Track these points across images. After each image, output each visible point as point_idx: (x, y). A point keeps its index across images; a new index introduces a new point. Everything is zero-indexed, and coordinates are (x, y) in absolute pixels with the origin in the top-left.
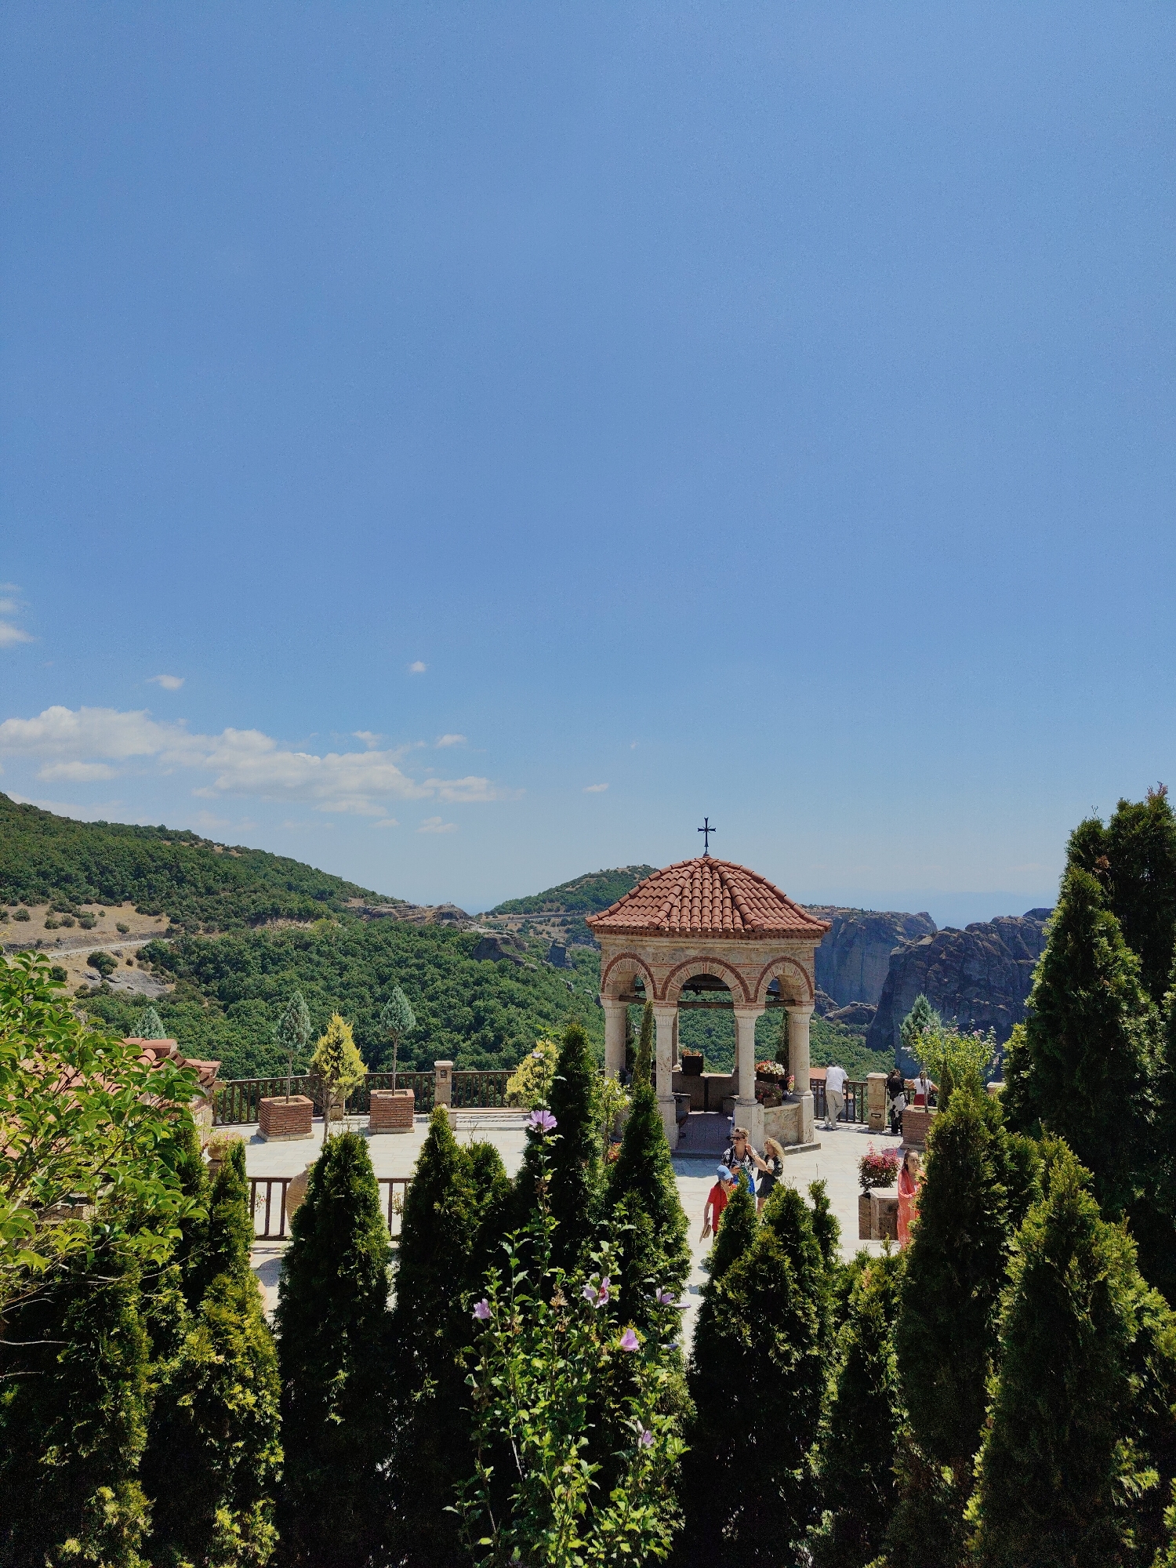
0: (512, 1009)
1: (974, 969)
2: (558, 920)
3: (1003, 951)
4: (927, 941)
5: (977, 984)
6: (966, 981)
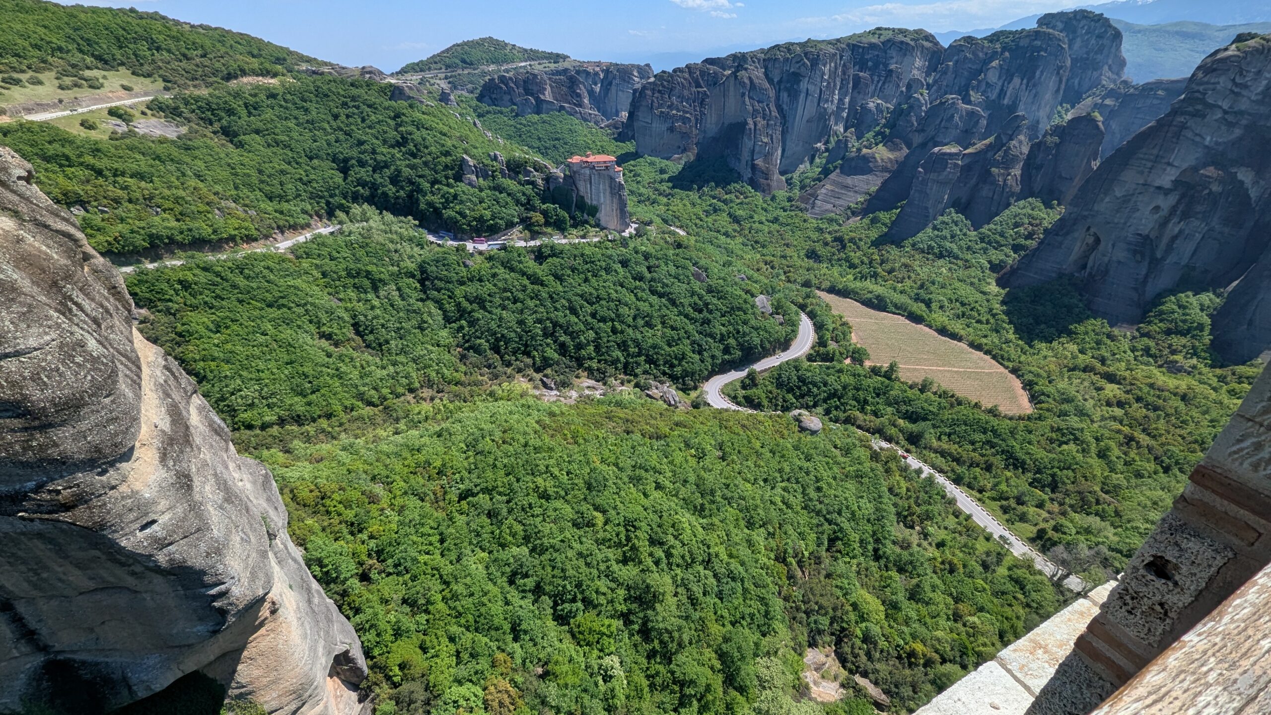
0: (424, 132)
2: (443, 75)
3: (690, 84)
4: (652, 80)
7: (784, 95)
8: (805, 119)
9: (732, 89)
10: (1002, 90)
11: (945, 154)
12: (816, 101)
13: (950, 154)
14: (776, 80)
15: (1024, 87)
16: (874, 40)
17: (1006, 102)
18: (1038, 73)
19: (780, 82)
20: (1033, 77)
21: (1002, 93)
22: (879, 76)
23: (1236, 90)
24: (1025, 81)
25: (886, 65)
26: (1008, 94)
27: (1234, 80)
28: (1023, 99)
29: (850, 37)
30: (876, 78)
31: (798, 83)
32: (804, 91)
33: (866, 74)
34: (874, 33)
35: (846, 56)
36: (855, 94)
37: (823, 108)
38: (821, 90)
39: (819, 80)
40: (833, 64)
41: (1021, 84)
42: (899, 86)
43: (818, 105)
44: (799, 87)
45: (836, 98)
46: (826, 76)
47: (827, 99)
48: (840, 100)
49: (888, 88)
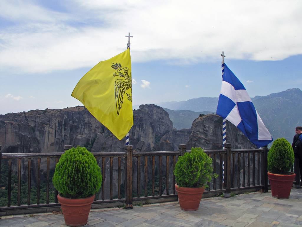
7: (37, 133)
8: (50, 144)
12: (53, 135)
14: (32, 126)
15: (141, 131)
16: (77, 110)
18: (144, 126)
20: (143, 127)
22: (81, 125)
23: (205, 132)
24: (140, 129)
25: (84, 121)
26: (136, 133)
27: (203, 129)
29: (65, 109)
30: (80, 126)
31: (44, 127)
32: (48, 131)
33: (76, 124)
34: (76, 108)
35: (65, 116)
36: (72, 133)
37: (58, 139)
38: (56, 131)
39: (54, 126)
40: (60, 119)
41: (139, 130)
42: (91, 130)
43: (55, 138)
44: (45, 129)
45: (63, 134)
46: (57, 125)
47: (59, 135)
48: (65, 135)
49: (86, 131)
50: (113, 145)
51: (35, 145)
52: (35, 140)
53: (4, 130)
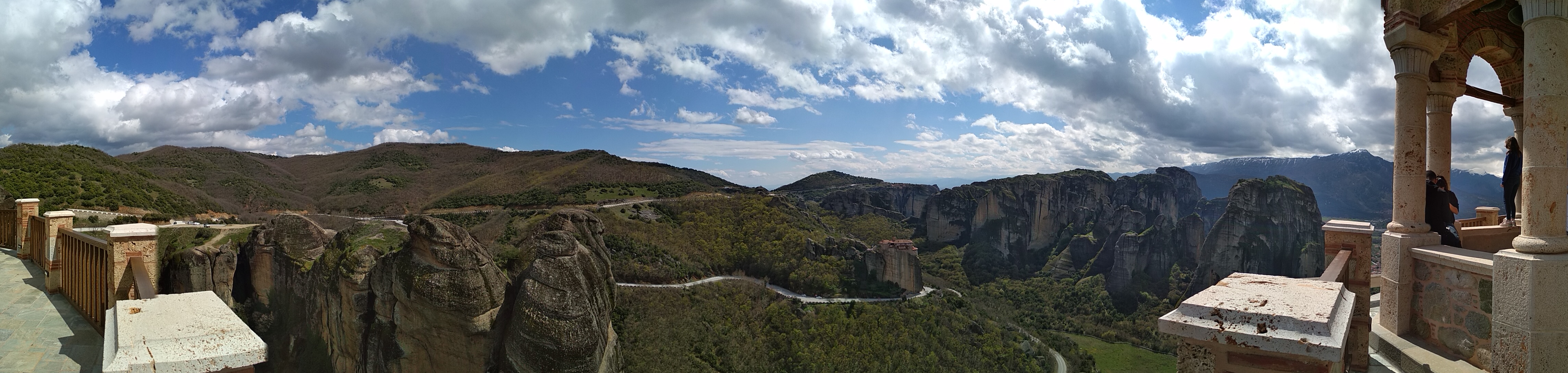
1: (955, 203)
2: (801, 192)
3: (965, 197)
4: (939, 193)
5: (956, 207)
6: (952, 207)
7: (1026, 204)
8: (1042, 218)
9: (992, 200)
10: (1149, 202)
11: (1129, 237)
12: (1047, 207)
13: (1132, 237)
14: (1020, 195)
17: (1152, 209)
19: (1023, 196)
20: (1162, 197)
21: (1150, 205)
22: (1083, 194)
25: (1086, 189)
26: (1153, 204)
28: (1161, 208)
29: (1062, 173)
30: (1081, 195)
31: (1035, 197)
32: (1039, 201)
33: (1075, 193)
34: (1075, 172)
35: (1062, 182)
36: (1070, 203)
37: (1052, 211)
38: (1049, 200)
39: (1047, 195)
40: (1055, 187)
41: (1158, 200)
42: (1095, 200)
43: (1049, 209)
44: (1035, 199)
45: (1059, 205)
46: (1051, 193)
47: (1054, 206)
48: (1062, 206)
49: (1089, 201)
50: (1124, 220)
51: (1024, 219)
52: (1024, 212)
53: (986, 199)
